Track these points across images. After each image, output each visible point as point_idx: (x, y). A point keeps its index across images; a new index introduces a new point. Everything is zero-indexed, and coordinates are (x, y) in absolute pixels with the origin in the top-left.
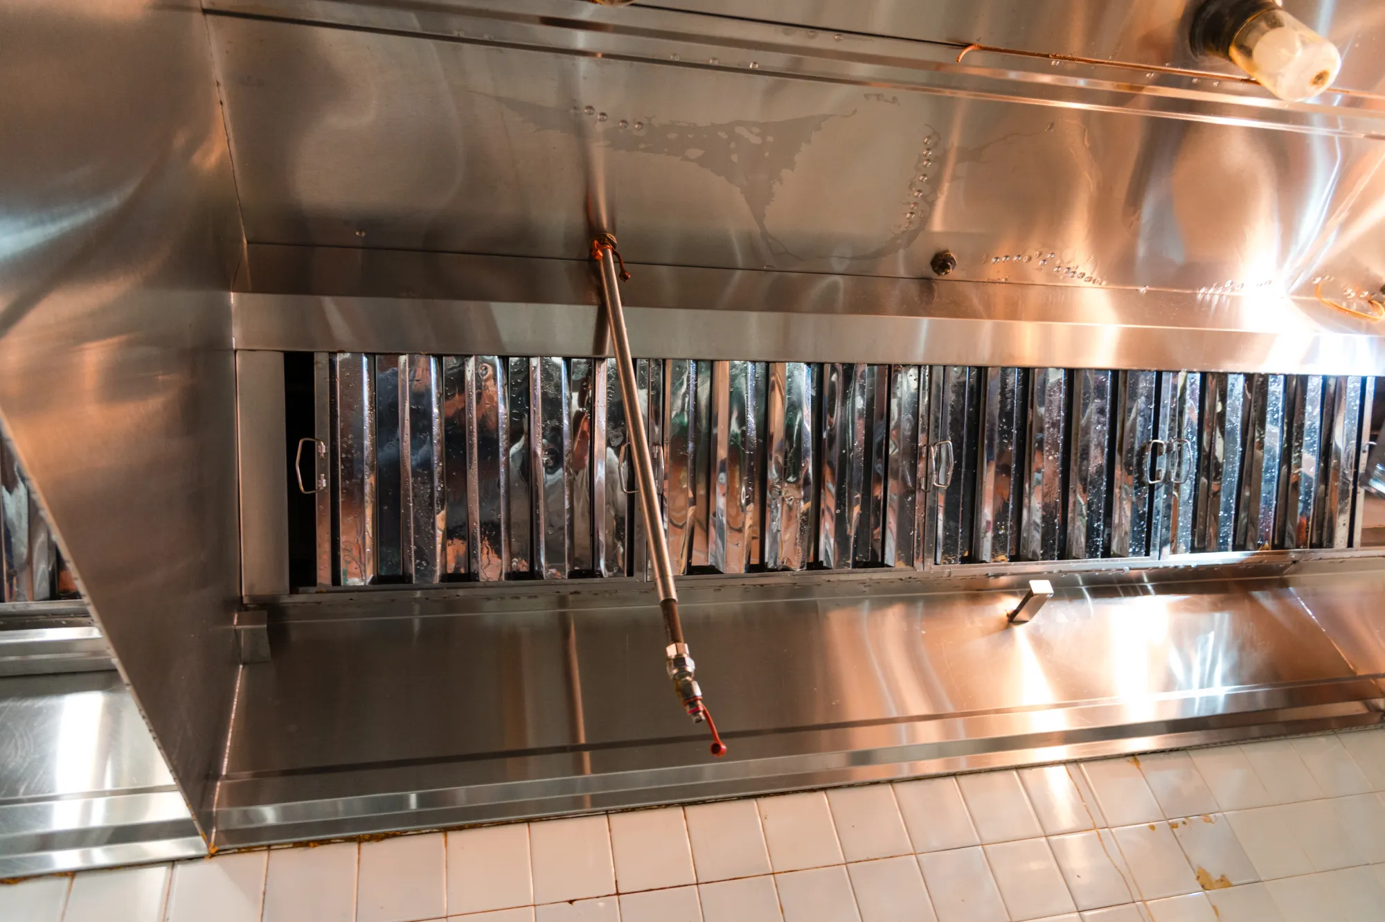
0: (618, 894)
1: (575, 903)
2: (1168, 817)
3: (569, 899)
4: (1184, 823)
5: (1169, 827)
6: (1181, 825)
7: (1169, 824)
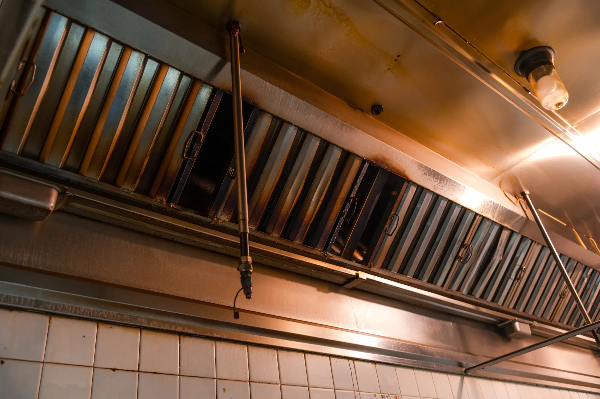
0: (139, 371)
1: (116, 371)
2: (382, 392)
3: (113, 367)
4: (387, 396)
5: (381, 397)
6: (385, 397)
7: (382, 395)
